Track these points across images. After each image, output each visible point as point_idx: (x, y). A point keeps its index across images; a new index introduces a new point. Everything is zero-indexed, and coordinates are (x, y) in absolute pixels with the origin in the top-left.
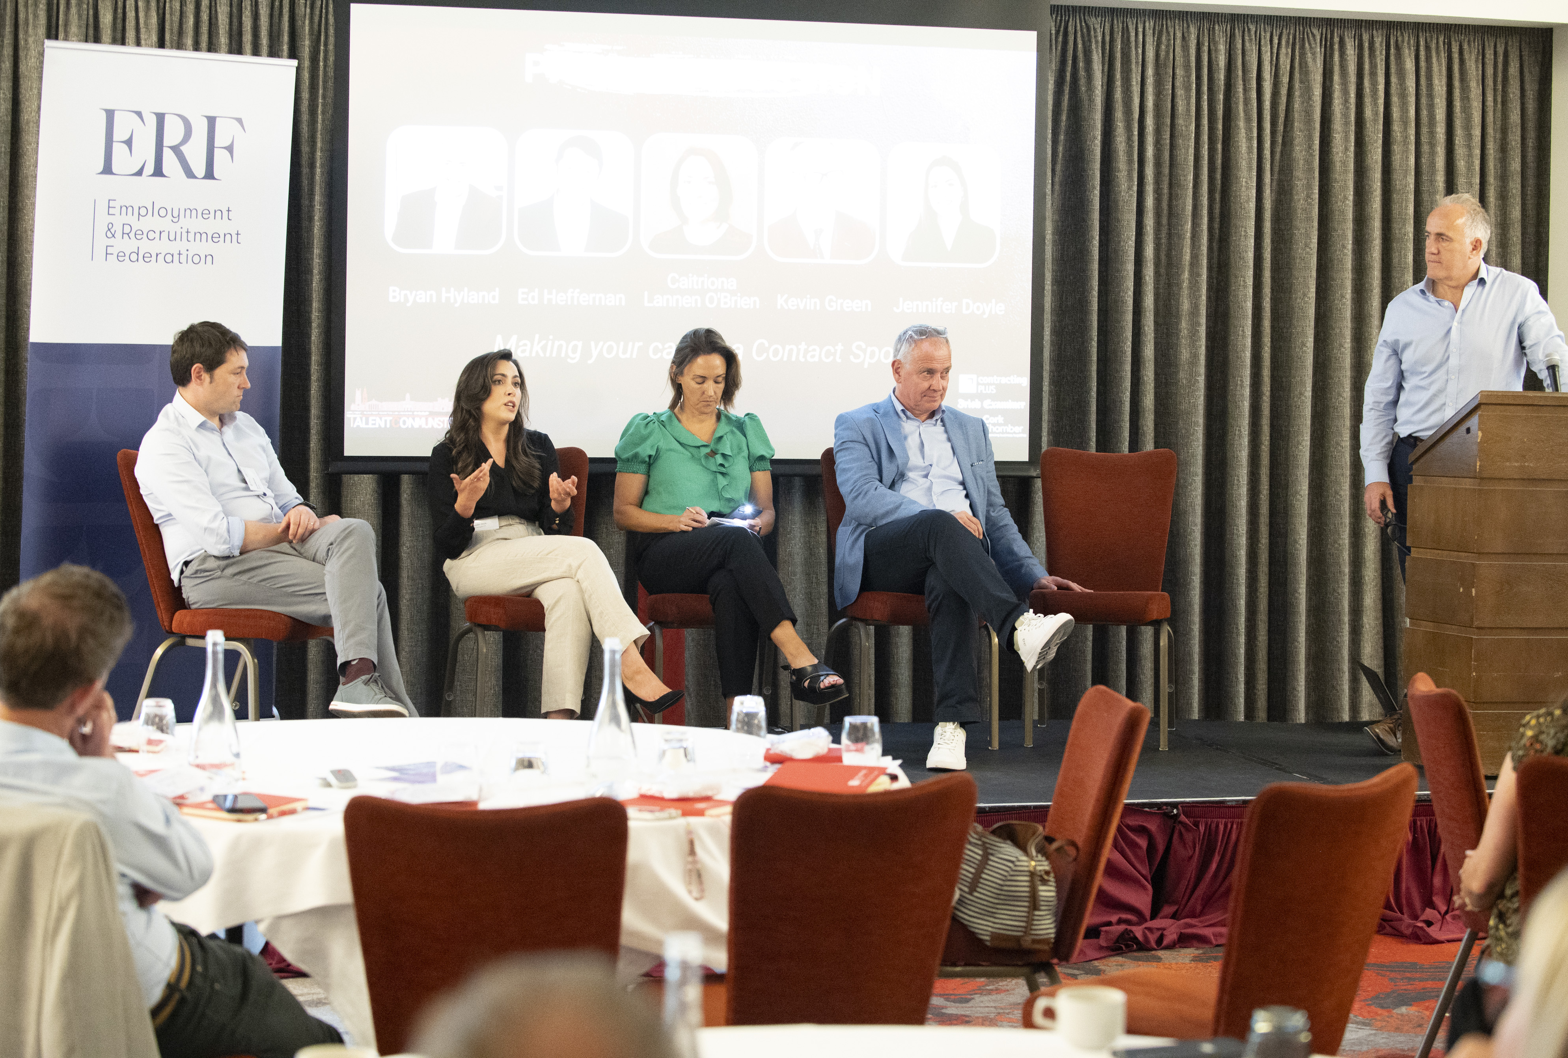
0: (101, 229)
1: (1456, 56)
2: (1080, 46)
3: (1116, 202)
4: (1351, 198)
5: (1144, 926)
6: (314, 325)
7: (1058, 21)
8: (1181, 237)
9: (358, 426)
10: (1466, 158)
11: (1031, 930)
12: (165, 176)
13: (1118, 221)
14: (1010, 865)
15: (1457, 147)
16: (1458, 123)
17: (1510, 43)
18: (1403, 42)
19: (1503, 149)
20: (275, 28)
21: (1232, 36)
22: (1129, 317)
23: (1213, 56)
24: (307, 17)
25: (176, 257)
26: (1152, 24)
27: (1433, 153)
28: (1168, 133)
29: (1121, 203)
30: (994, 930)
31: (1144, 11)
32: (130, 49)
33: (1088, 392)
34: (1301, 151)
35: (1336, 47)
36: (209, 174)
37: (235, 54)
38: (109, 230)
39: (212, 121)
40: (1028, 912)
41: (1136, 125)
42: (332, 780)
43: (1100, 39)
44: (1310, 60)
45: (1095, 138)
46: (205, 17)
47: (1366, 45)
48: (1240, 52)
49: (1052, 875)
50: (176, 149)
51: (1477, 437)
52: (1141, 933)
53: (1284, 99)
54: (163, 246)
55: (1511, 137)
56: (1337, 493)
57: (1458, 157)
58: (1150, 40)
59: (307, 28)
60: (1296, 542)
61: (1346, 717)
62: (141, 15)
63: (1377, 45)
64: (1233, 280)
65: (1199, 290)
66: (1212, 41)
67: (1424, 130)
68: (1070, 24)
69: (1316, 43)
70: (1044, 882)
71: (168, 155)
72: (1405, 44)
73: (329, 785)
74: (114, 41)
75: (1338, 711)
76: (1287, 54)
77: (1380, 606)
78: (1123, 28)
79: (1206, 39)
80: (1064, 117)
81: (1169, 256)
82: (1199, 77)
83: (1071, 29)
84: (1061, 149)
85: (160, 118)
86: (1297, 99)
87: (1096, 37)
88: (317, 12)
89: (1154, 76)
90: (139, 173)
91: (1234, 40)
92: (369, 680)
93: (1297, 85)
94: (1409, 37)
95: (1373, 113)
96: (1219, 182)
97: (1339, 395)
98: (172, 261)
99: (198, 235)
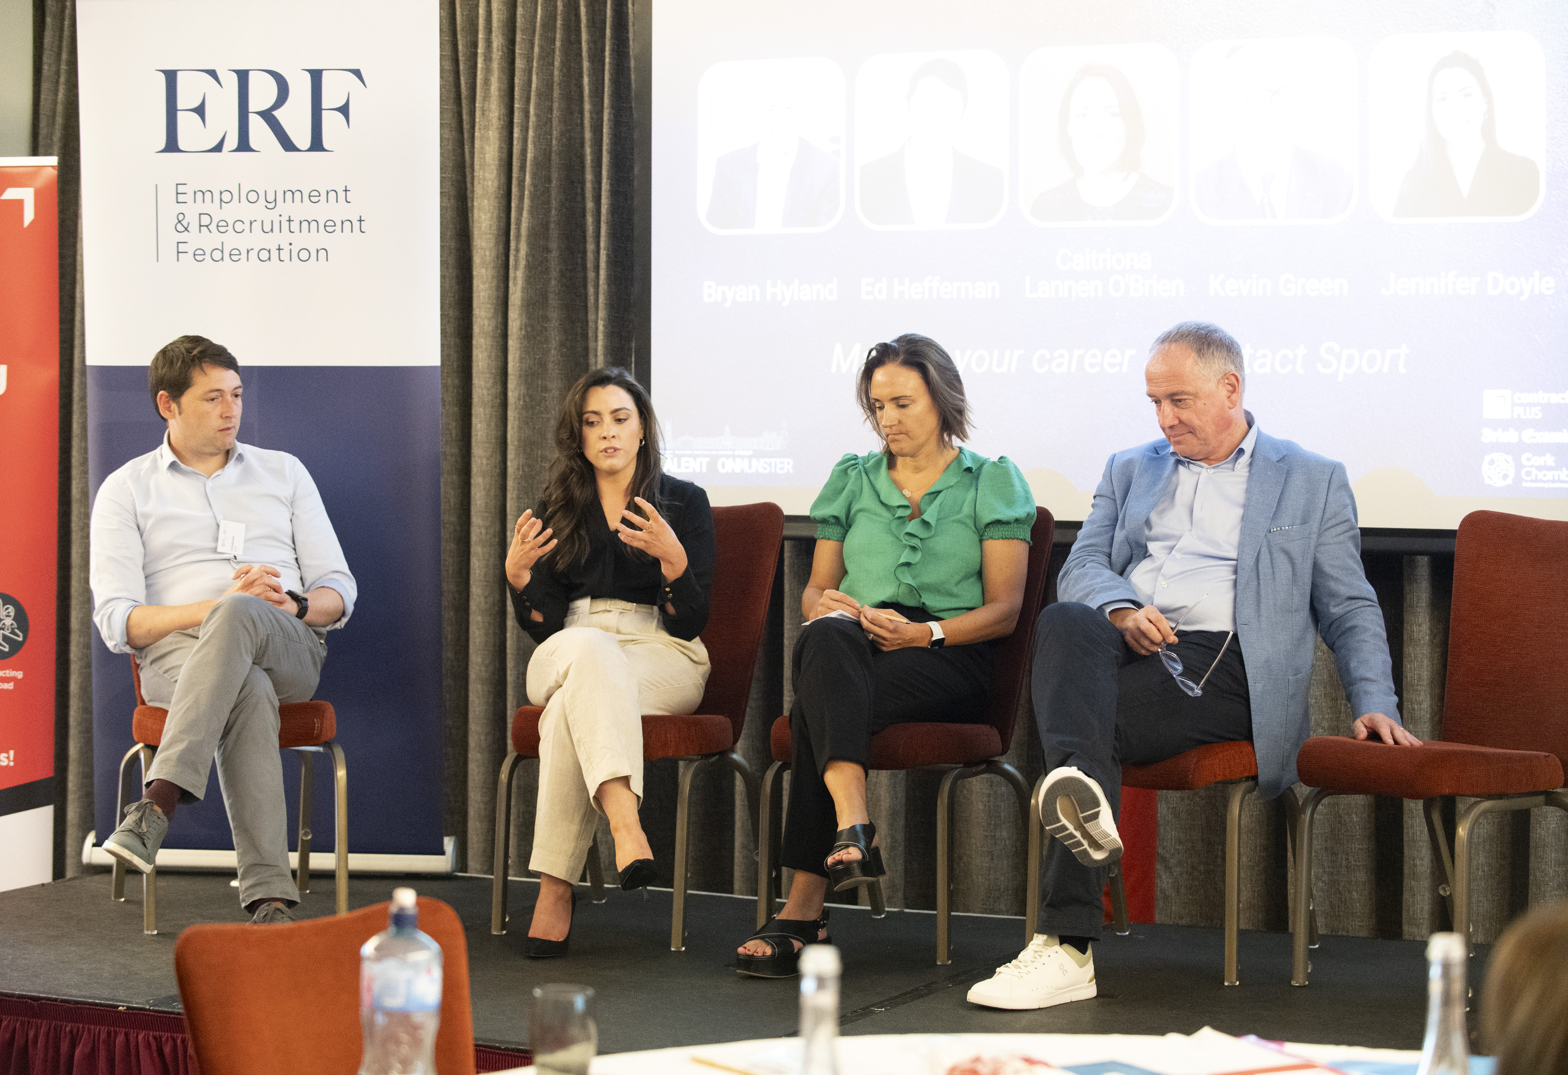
0: (168, 221)
12: (252, 150)
25: (274, 253)
36: (317, 145)
38: (180, 222)
39: (316, 76)
50: (267, 116)
54: (256, 240)
71: (257, 126)
85: (243, 76)
90: (218, 148)
98: (269, 259)
99: (305, 225)
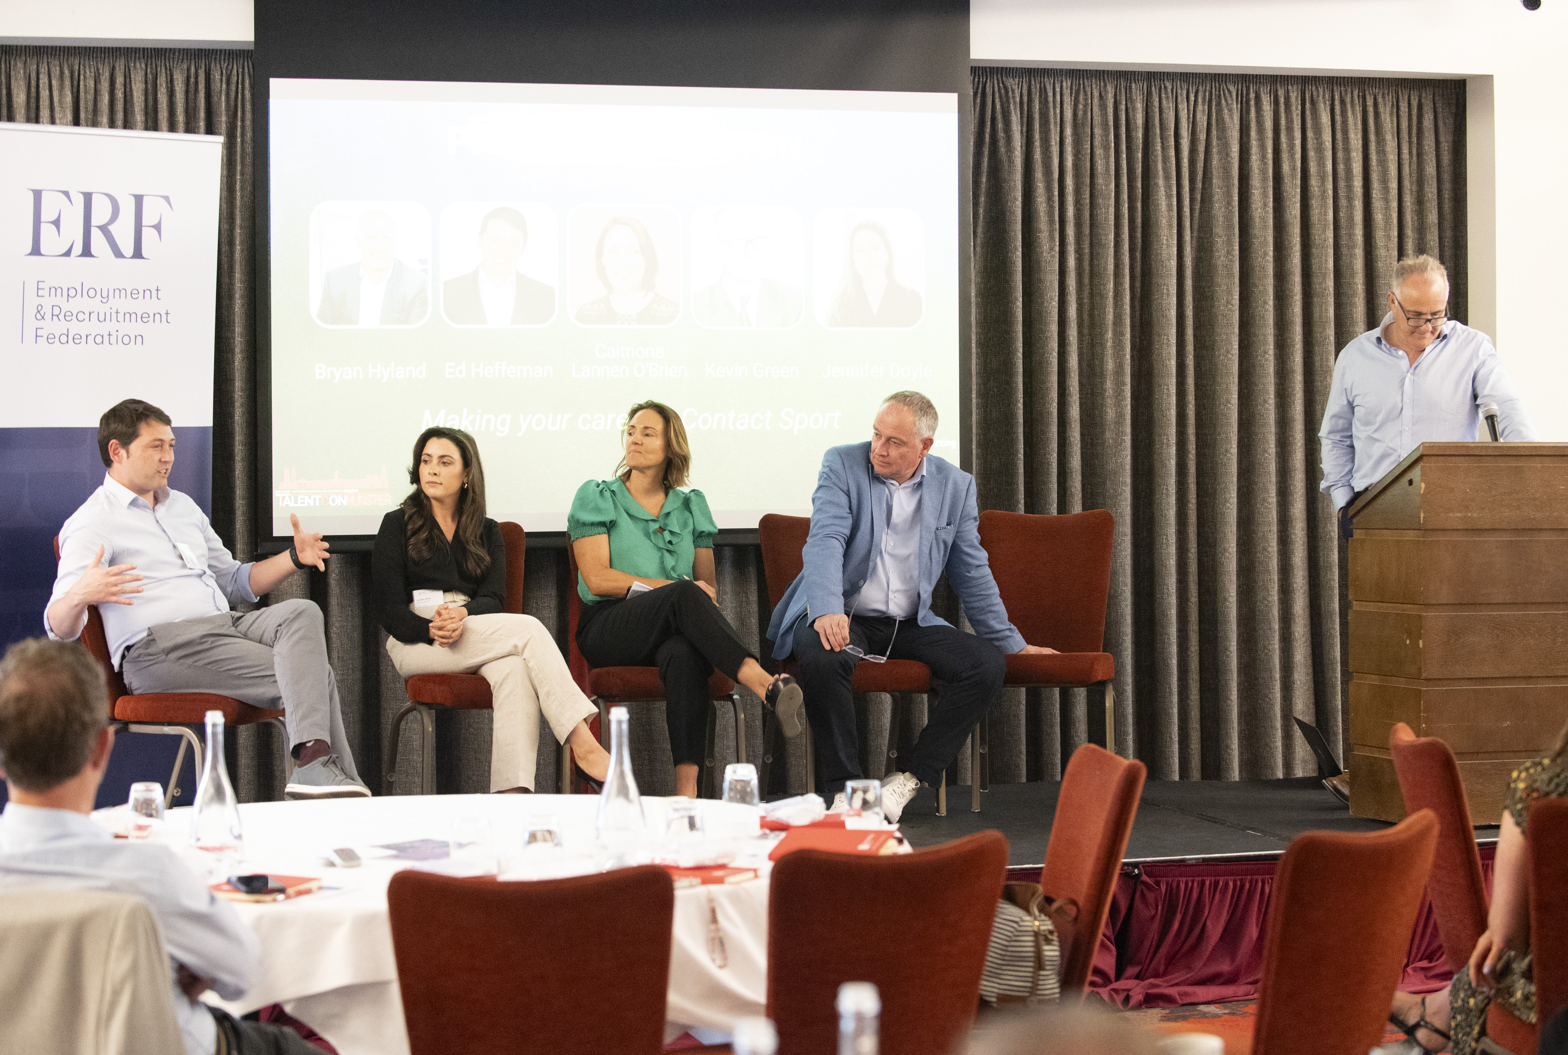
0: (31, 311)
1: (1371, 109)
2: (998, 107)
3: (1038, 262)
4: (1271, 254)
5: (1109, 988)
6: (237, 404)
7: (976, 83)
8: (1103, 297)
9: (287, 505)
10: (1384, 212)
11: (1038, 990)
13: (1040, 281)
14: (1015, 925)
15: (1374, 201)
16: (1375, 176)
17: (1424, 95)
18: (1318, 96)
19: (1420, 201)
20: (191, 104)
21: (1149, 94)
22: (1054, 378)
23: (1131, 114)
24: (224, 93)
25: (106, 338)
26: (1069, 83)
27: (1351, 207)
28: (1088, 193)
29: (1043, 264)
30: (1001, 992)
31: (1061, 71)
32: (44, 128)
33: (1015, 454)
34: (1220, 208)
35: (1252, 103)
36: (138, 254)
37: (150, 130)
38: (39, 312)
39: (139, 200)
40: (1034, 972)
41: (1056, 185)
42: (336, 859)
43: (1018, 99)
44: (1227, 117)
45: (1016, 199)
46: (120, 94)
47: (1282, 100)
48: (1157, 110)
49: (1056, 934)
50: (104, 229)
51: (1421, 488)
52: (1107, 994)
53: (1202, 156)
54: (93, 327)
55: (1427, 189)
56: (1265, 549)
57: (1375, 211)
58: (1067, 100)
59: (223, 105)
60: (1226, 600)
61: (1280, 775)
62: (56, 94)
63: (1293, 100)
64: (1156, 338)
65: (1123, 349)
66: (1129, 100)
67: (1342, 184)
68: (988, 85)
69: (1232, 100)
70: (1048, 942)
71: (96, 235)
72: (1321, 98)
73: (332, 864)
74: (28, 120)
75: (1272, 769)
76: (1204, 110)
77: (1310, 662)
78: (1040, 88)
79: (1123, 97)
80: (984, 179)
81: (1091, 315)
82: (1117, 137)
83: (989, 90)
84: (981, 211)
85: (88, 197)
86: (1215, 156)
87: (1014, 97)
88: (233, 88)
89: (1072, 136)
90: (68, 254)
91: (1151, 98)
92: (327, 762)
93: (1215, 142)
94: (1324, 92)
95: (1290, 168)
96: (1140, 240)
97: (1265, 451)
98: (102, 342)
99: (128, 316)
